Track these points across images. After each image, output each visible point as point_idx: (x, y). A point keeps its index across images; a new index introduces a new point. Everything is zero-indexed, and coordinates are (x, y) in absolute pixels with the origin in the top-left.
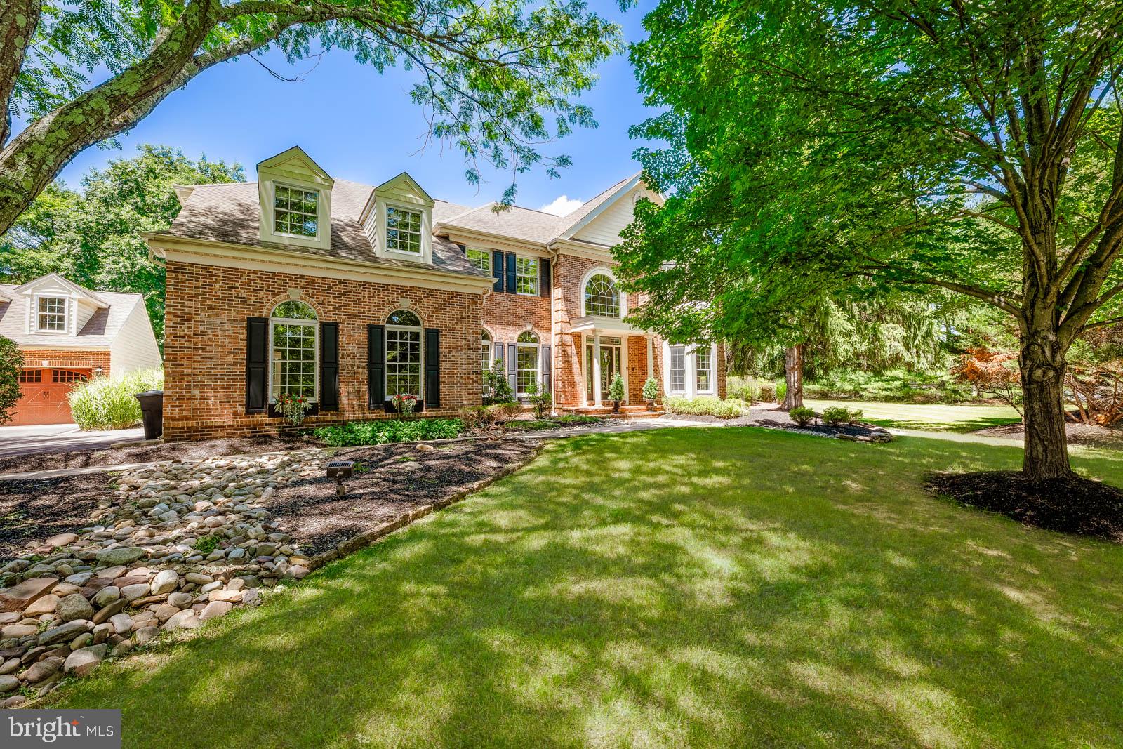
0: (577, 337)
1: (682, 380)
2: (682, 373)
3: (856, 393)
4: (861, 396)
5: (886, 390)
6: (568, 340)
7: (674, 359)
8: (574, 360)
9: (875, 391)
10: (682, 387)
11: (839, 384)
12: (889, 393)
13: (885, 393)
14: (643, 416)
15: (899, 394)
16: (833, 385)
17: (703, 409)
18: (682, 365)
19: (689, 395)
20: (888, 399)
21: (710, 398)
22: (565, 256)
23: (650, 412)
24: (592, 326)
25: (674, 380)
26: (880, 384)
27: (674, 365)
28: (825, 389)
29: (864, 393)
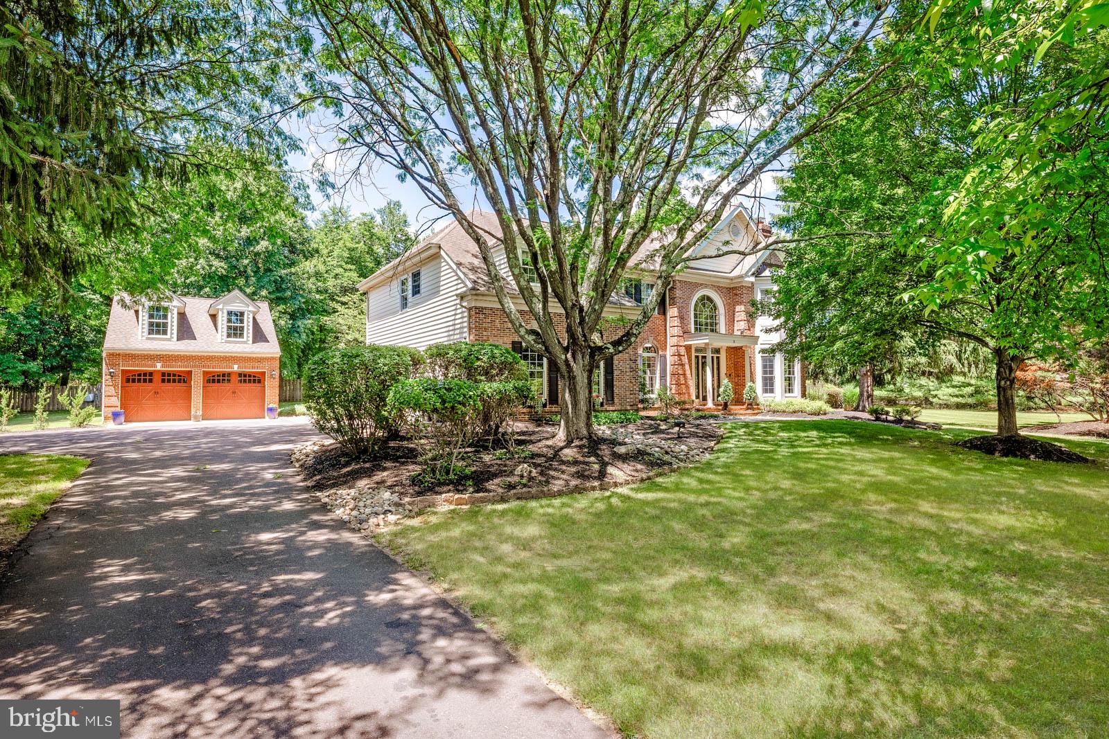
0: (688, 348)
1: (772, 385)
2: (772, 379)
3: (926, 399)
4: (931, 403)
5: (957, 396)
6: (683, 351)
7: (764, 366)
8: (687, 367)
9: (945, 397)
10: (772, 391)
11: (907, 390)
12: (960, 400)
13: (955, 400)
14: (745, 414)
15: (970, 401)
16: (901, 390)
17: (797, 408)
18: (772, 372)
19: (779, 397)
20: (959, 406)
21: (796, 399)
22: (680, 281)
23: (749, 411)
24: (707, 341)
25: (765, 385)
26: (951, 390)
27: (765, 372)
28: (893, 395)
29: (935, 400)
